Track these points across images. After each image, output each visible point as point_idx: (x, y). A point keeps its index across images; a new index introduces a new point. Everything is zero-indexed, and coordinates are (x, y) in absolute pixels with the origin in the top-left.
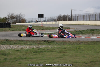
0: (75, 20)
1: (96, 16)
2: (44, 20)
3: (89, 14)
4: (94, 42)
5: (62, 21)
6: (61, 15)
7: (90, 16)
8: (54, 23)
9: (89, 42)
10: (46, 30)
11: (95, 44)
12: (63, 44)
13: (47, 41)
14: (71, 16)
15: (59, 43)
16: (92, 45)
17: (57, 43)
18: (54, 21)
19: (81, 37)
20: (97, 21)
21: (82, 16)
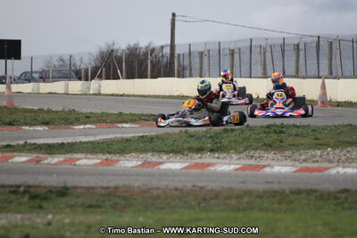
0: (191, 76)
1: (302, 53)
2: (26, 73)
3: (263, 44)
4: (274, 193)
5: (118, 78)
6: (116, 47)
7: (268, 54)
8: (76, 86)
9: (248, 193)
10: (31, 125)
11: (284, 206)
12: (115, 207)
13: (25, 192)
14: (167, 51)
15: (89, 202)
16: (267, 210)
17: (80, 201)
18: (78, 75)
19: (209, 165)
20: (304, 78)
21: (227, 52)
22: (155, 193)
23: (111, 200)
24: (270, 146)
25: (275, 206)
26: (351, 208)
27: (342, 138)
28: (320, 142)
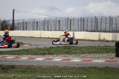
22: (43, 68)
23: (29, 70)
24: (67, 53)
25: (85, 72)
26: (110, 73)
27: (90, 50)
28: (83, 52)
